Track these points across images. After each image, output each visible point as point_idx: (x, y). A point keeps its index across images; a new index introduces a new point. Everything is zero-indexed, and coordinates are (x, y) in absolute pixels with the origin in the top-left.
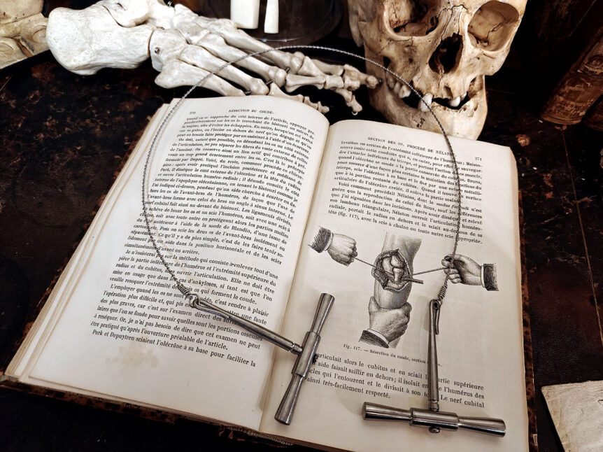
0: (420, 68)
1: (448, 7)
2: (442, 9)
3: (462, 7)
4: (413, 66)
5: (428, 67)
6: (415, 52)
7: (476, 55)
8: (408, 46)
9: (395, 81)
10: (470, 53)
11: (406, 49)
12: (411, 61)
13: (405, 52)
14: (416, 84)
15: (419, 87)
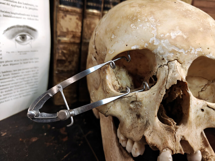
0: (150, 122)
1: (164, 64)
2: (158, 66)
3: (176, 61)
4: (142, 120)
5: (157, 120)
6: (141, 106)
7: (201, 107)
8: (132, 102)
9: (126, 139)
10: (196, 104)
11: (132, 106)
12: (139, 116)
13: (130, 109)
14: (150, 140)
15: (153, 142)
